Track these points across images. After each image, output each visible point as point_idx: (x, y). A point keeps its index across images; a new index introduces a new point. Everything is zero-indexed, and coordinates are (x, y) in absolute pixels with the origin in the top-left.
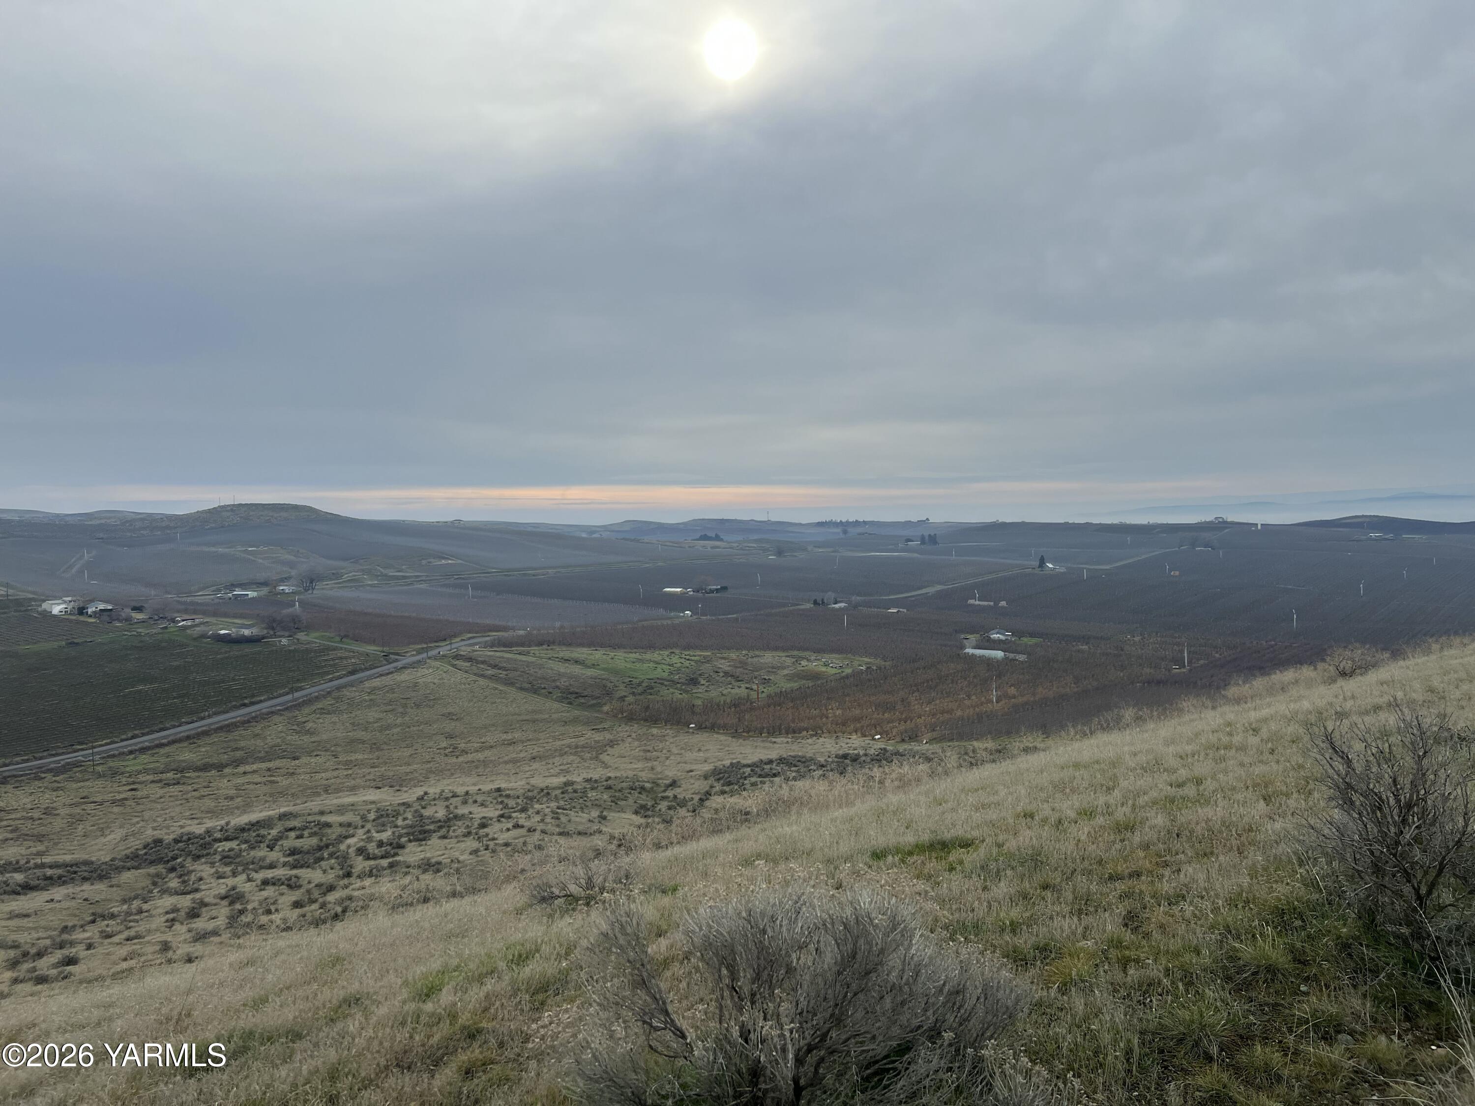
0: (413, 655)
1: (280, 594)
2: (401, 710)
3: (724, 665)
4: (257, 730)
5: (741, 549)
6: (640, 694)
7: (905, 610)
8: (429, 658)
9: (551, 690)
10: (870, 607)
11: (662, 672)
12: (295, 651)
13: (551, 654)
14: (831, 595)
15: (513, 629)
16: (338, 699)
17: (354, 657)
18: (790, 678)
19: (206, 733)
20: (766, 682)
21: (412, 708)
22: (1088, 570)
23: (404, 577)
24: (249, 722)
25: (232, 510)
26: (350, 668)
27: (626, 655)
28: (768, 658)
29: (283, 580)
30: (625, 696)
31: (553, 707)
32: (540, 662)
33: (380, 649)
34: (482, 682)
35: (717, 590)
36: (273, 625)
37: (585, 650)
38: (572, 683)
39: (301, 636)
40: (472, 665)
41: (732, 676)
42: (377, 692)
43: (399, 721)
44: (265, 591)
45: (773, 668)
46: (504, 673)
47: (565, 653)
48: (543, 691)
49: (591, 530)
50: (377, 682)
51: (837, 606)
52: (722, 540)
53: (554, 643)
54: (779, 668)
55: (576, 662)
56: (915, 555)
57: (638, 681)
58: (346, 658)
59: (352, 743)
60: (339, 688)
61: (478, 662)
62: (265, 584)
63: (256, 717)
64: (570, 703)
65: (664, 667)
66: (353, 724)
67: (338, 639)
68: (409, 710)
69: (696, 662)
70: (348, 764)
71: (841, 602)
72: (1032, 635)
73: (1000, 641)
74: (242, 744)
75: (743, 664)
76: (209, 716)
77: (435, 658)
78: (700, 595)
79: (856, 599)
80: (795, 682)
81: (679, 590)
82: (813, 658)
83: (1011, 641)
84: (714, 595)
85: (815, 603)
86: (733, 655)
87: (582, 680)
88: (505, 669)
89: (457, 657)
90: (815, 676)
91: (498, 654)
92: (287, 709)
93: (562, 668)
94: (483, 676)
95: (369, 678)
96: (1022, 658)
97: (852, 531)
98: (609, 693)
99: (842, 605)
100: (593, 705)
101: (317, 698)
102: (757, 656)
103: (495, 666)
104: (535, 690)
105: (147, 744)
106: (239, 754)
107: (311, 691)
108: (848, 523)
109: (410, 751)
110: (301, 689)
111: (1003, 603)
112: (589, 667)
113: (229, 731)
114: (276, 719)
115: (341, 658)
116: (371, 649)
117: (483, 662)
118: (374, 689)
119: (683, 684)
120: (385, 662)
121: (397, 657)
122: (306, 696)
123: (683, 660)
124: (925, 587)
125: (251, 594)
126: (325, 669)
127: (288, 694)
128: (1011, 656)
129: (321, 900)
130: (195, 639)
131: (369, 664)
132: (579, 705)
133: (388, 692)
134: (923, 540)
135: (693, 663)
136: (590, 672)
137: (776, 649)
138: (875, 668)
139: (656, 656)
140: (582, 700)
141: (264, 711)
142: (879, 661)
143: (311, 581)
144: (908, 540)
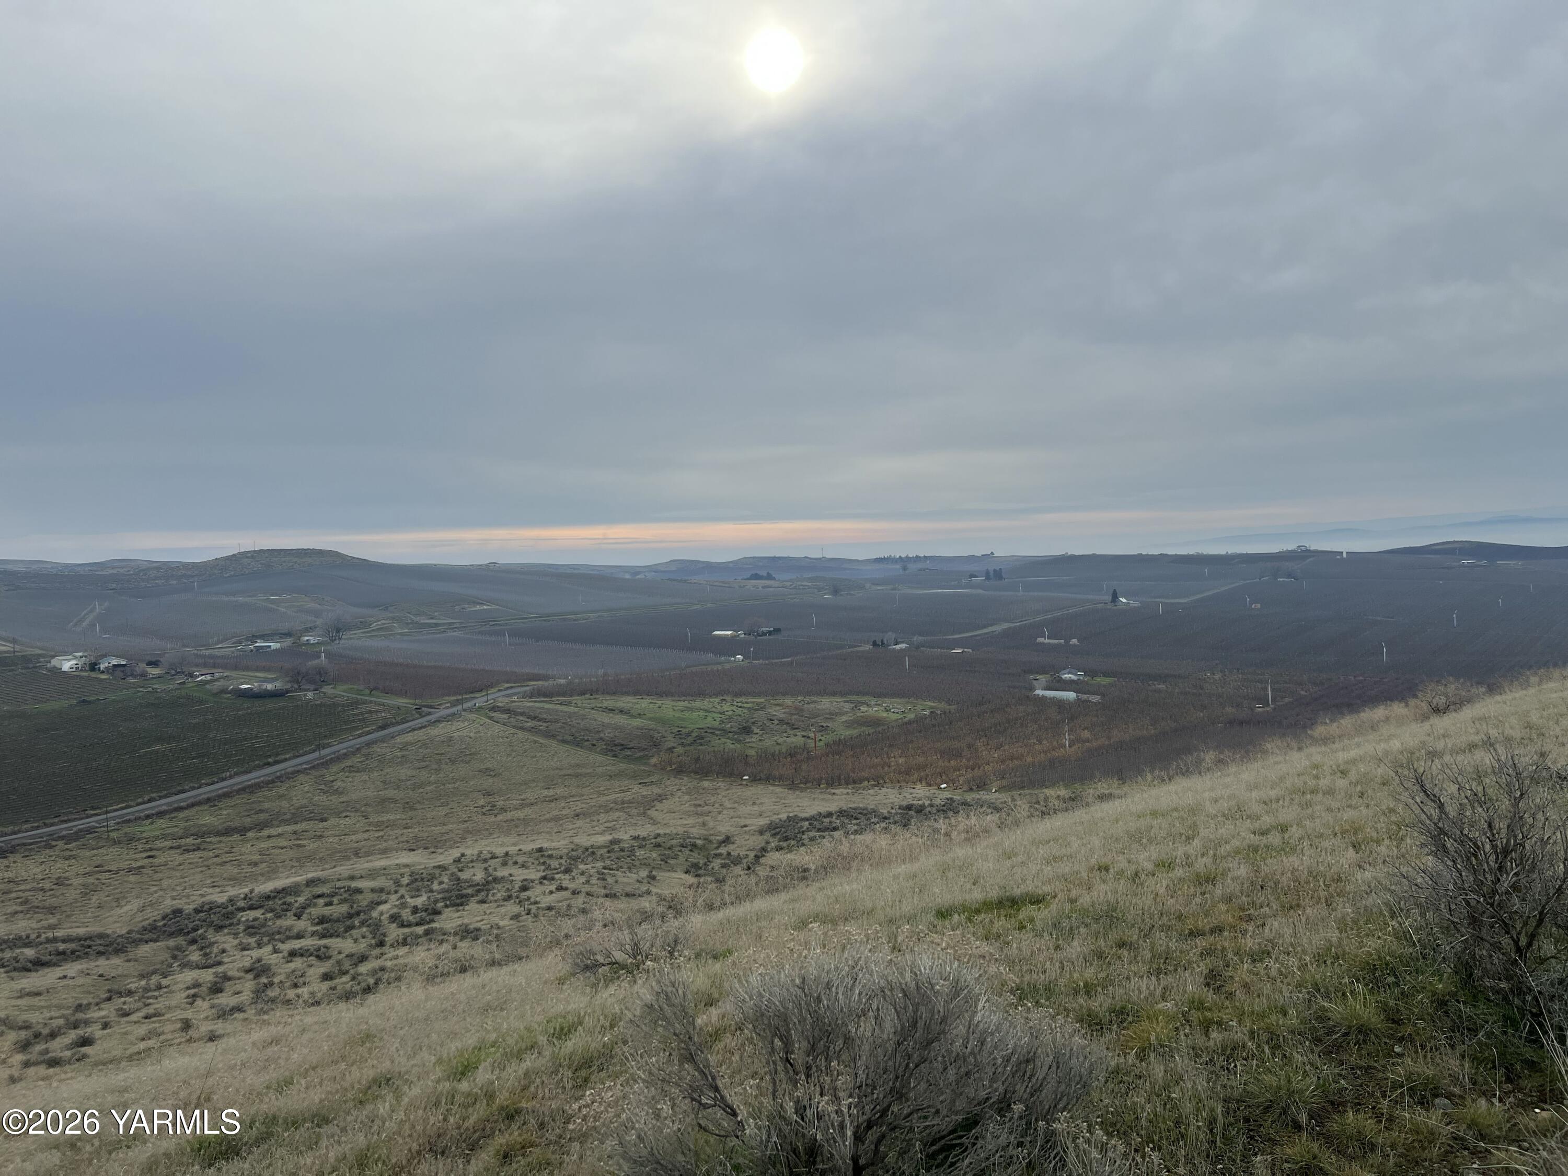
0: (447, 708)
1: (304, 645)
2: (435, 766)
3: (778, 712)
4: (282, 790)
5: (795, 588)
6: (690, 745)
7: (970, 651)
8: (465, 710)
9: (595, 742)
10: (933, 648)
11: (711, 721)
12: (321, 705)
13: (594, 703)
14: (890, 636)
15: (554, 678)
16: (367, 756)
17: (384, 710)
18: (849, 725)
19: (227, 795)
20: (823, 729)
21: (447, 764)
22: (1163, 604)
23: (436, 625)
24: (273, 782)
25: (252, 556)
26: (380, 723)
27: (674, 704)
28: (826, 703)
29: (307, 630)
30: (674, 748)
31: (598, 761)
32: (582, 712)
33: (412, 701)
34: (521, 735)
35: (770, 633)
36: (298, 678)
37: (630, 699)
38: (617, 734)
39: (328, 689)
40: (510, 717)
41: (788, 723)
42: (410, 748)
43: (433, 778)
44: (288, 641)
45: (831, 714)
46: (545, 724)
47: (609, 702)
48: (587, 743)
49: (635, 571)
50: (409, 737)
51: (897, 647)
52: (774, 579)
53: (597, 692)
54: (836, 714)
55: (621, 711)
56: (980, 591)
57: (687, 731)
58: (376, 712)
59: (383, 803)
60: (368, 744)
61: (516, 714)
62: (288, 634)
63: (281, 776)
64: (615, 756)
65: (715, 715)
66: (384, 782)
67: (367, 692)
68: (444, 766)
69: (749, 709)
70: (379, 825)
71: (902, 642)
72: (1106, 674)
73: (1072, 681)
74: (266, 805)
75: (799, 711)
76: (231, 777)
77: (470, 710)
78: (752, 637)
79: (917, 639)
80: (855, 728)
81: (729, 633)
82: (873, 703)
83: (1083, 681)
84: (767, 637)
85: (875, 644)
86: (788, 701)
87: (627, 731)
88: (545, 721)
89: (494, 709)
90: (875, 722)
91: (537, 705)
92: (313, 767)
93: (606, 718)
94: (522, 728)
95: (401, 733)
96: (1095, 699)
97: (912, 567)
98: (656, 745)
99: (903, 646)
100: (640, 757)
101: (346, 756)
102: (815, 702)
103: (534, 718)
104: (577, 742)
105: (165, 808)
106: (263, 816)
107: (341, 747)
108: (908, 559)
109: (446, 810)
110: (329, 745)
111: (1074, 641)
112: (633, 716)
113: (252, 792)
114: (301, 777)
115: (370, 712)
116: (402, 701)
117: (522, 714)
118: (407, 744)
119: (735, 733)
120: (417, 716)
121: (430, 710)
122: (334, 753)
123: (734, 708)
124: (991, 625)
125: (274, 645)
126: (354, 725)
127: (314, 751)
128: (1085, 697)
129: (352, 972)
130: (215, 695)
131: (400, 718)
132: (624, 758)
133: (421, 747)
134: (988, 577)
135: (745, 711)
136: (637, 722)
137: (834, 694)
138: (939, 712)
139: (706, 703)
140: (629, 753)
141: (290, 770)
142: (943, 705)
143: (337, 630)
144: (972, 576)
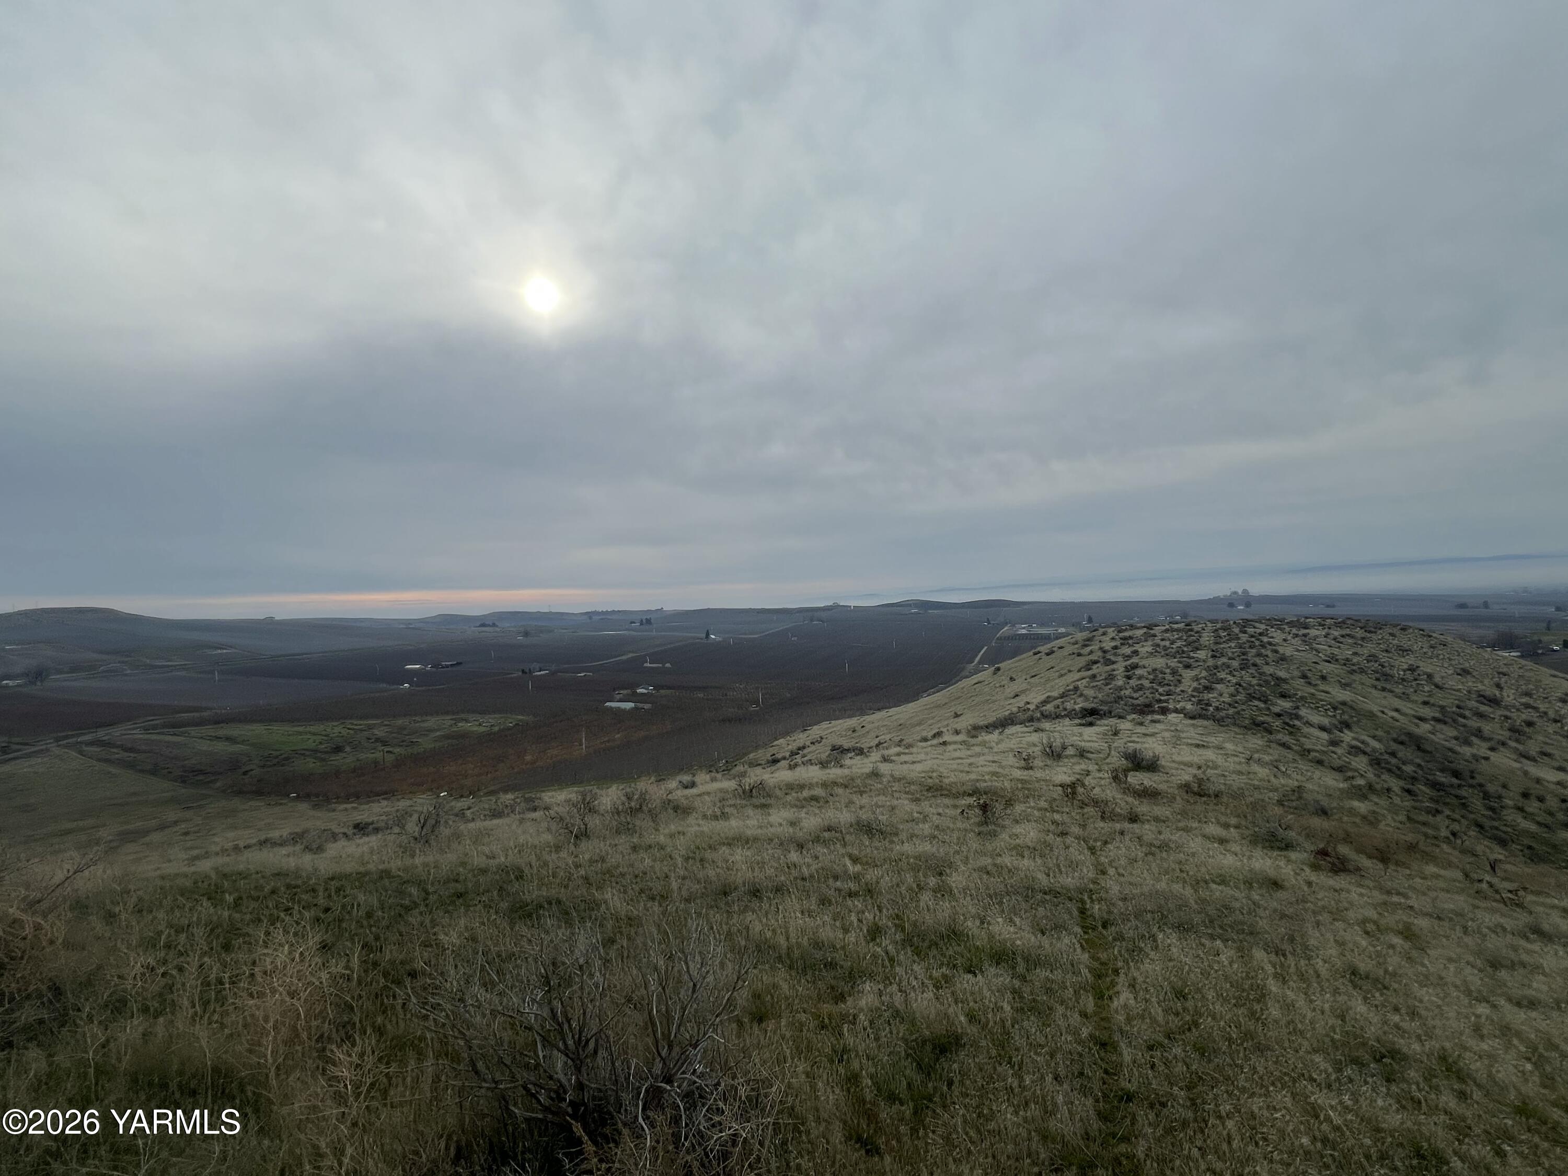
8: (59, 746)
9: (173, 770)
10: (566, 673)
11: (311, 743)
13: (208, 732)
14: (536, 665)
18: (437, 739)
22: (735, 639)
27: (290, 729)
30: (252, 770)
31: (161, 788)
32: (187, 741)
34: (99, 767)
35: (452, 665)
38: (204, 761)
40: (103, 750)
41: (381, 741)
45: (429, 730)
46: (135, 755)
48: (164, 771)
51: (540, 673)
54: (434, 731)
55: (229, 739)
56: (631, 633)
57: (278, 753)
61: (114, 746)
64: (184, 782)
65: (319, 737)
69: (356, 730)
71: (544, 670)
72: (669, 688)
73: (642, 694)
75: (403, 729)
78: (432, 670)
79: (553, 667)
80: (439, 742)
81: (419, 666)
82: (472, 719)
83: (648, 694)
84: (446, 669)
85: (523, 671)
86: (399, 722)
87: (217, 757)
88: (139, 751)
89: (96, 743)
90: (463, 735)
91: (148, 736)
93: (204, 746)
94: (106, 760)
96: (647, 706)
97: (596, 618)
98: (236, 768)
100: (209, 782)
102: (424, 721)
104: (154, 771)
111: (668, 665)
112: (236, 743)
119: (325, 752)
121: (21, 747)
123: (344, 730)
124: (622, 655)
128: (640, 706)
132: (193, 783)
135: (352, 732)
136: (233, 748)
138: (521, 724)
140: (200, 778)
142: (529, 718)
143: (37, 674)
144: (632, 623)
